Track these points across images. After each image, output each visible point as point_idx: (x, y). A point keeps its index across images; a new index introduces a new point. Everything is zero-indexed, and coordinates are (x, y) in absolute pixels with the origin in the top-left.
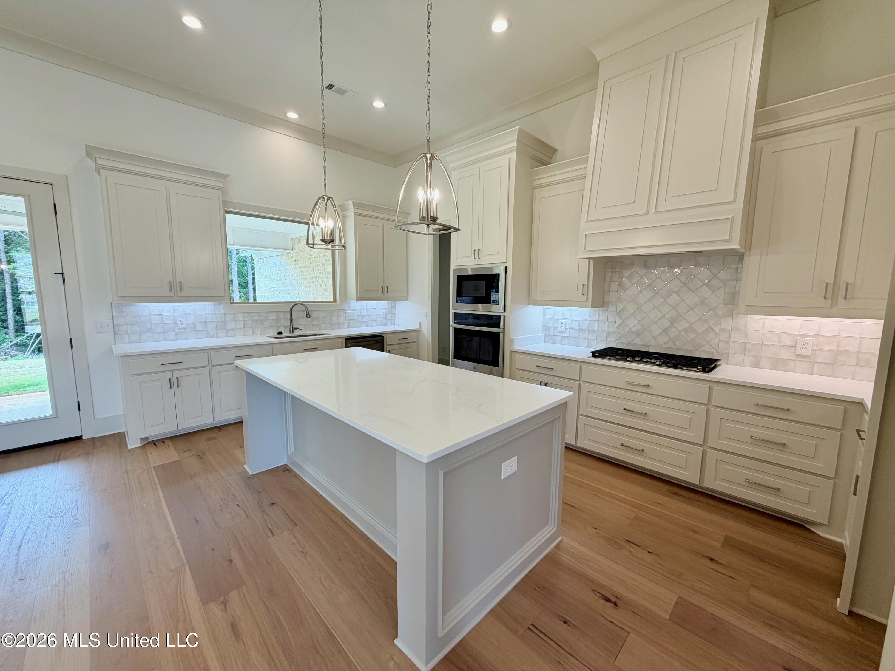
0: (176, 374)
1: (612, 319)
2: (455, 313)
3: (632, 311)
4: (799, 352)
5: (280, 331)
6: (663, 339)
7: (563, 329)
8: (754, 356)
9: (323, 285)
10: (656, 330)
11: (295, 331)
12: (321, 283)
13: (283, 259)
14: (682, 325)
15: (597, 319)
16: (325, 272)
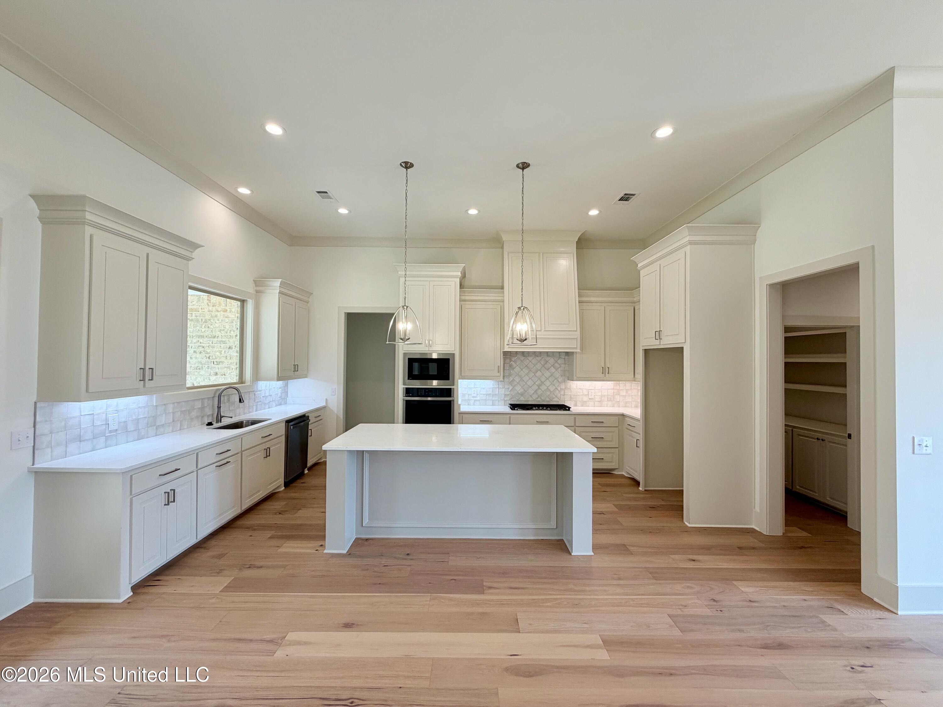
0: (171, 486)
1: (506, 387)
2: (406, 388)
3: (518, 381)
4: (590, 397)
5: (209, 421)
6: (535, 396)
7: (475, 395)
8: (575, 401)
10: (531, 392)
11: (222, 419)
14: (543, 388)
15: (498, 387)
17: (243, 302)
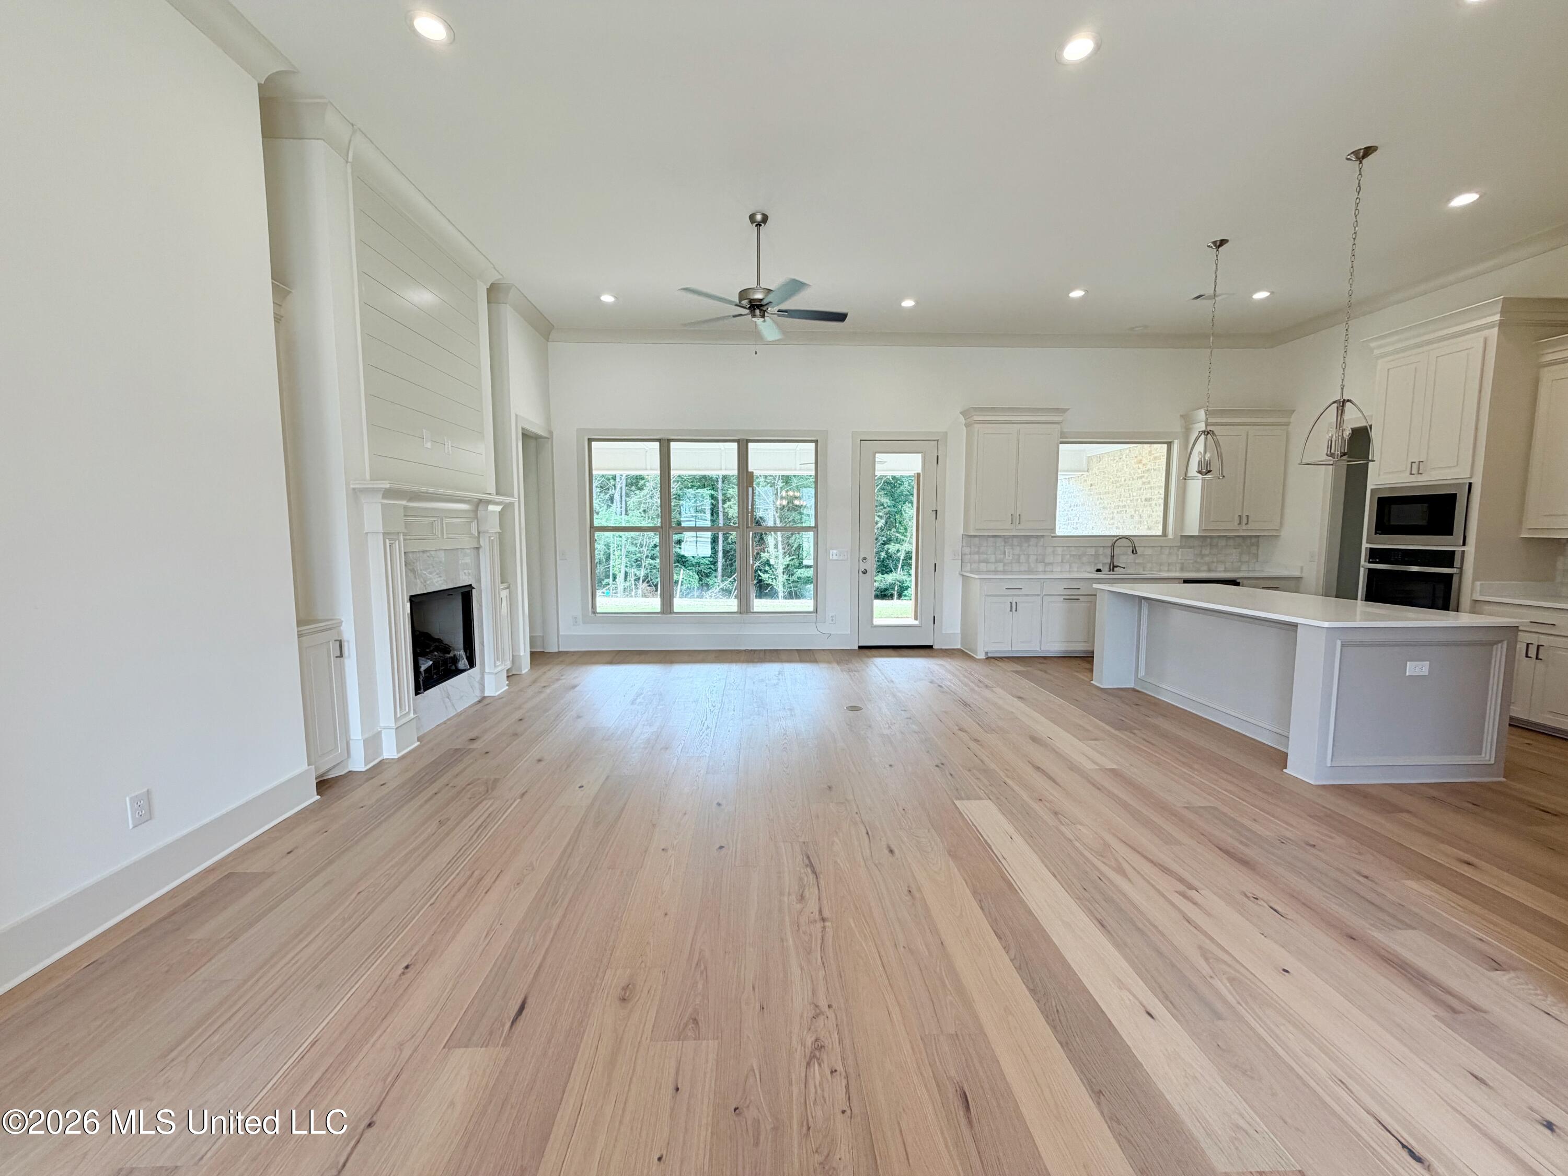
0: (1015, 599)
2: (1371, 549)
5: (1099, 568)
9: (1135, 515)
11: (1115, 569)
12: (1133, 513)
13: (1071, 484)
16: (1141, 499)
17: (1169, 444)
